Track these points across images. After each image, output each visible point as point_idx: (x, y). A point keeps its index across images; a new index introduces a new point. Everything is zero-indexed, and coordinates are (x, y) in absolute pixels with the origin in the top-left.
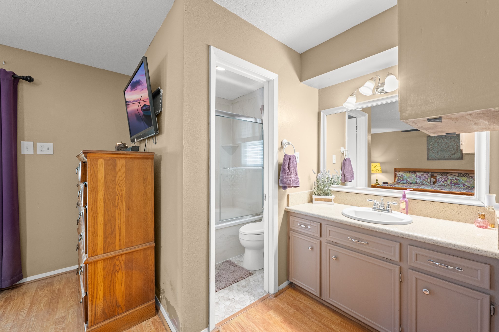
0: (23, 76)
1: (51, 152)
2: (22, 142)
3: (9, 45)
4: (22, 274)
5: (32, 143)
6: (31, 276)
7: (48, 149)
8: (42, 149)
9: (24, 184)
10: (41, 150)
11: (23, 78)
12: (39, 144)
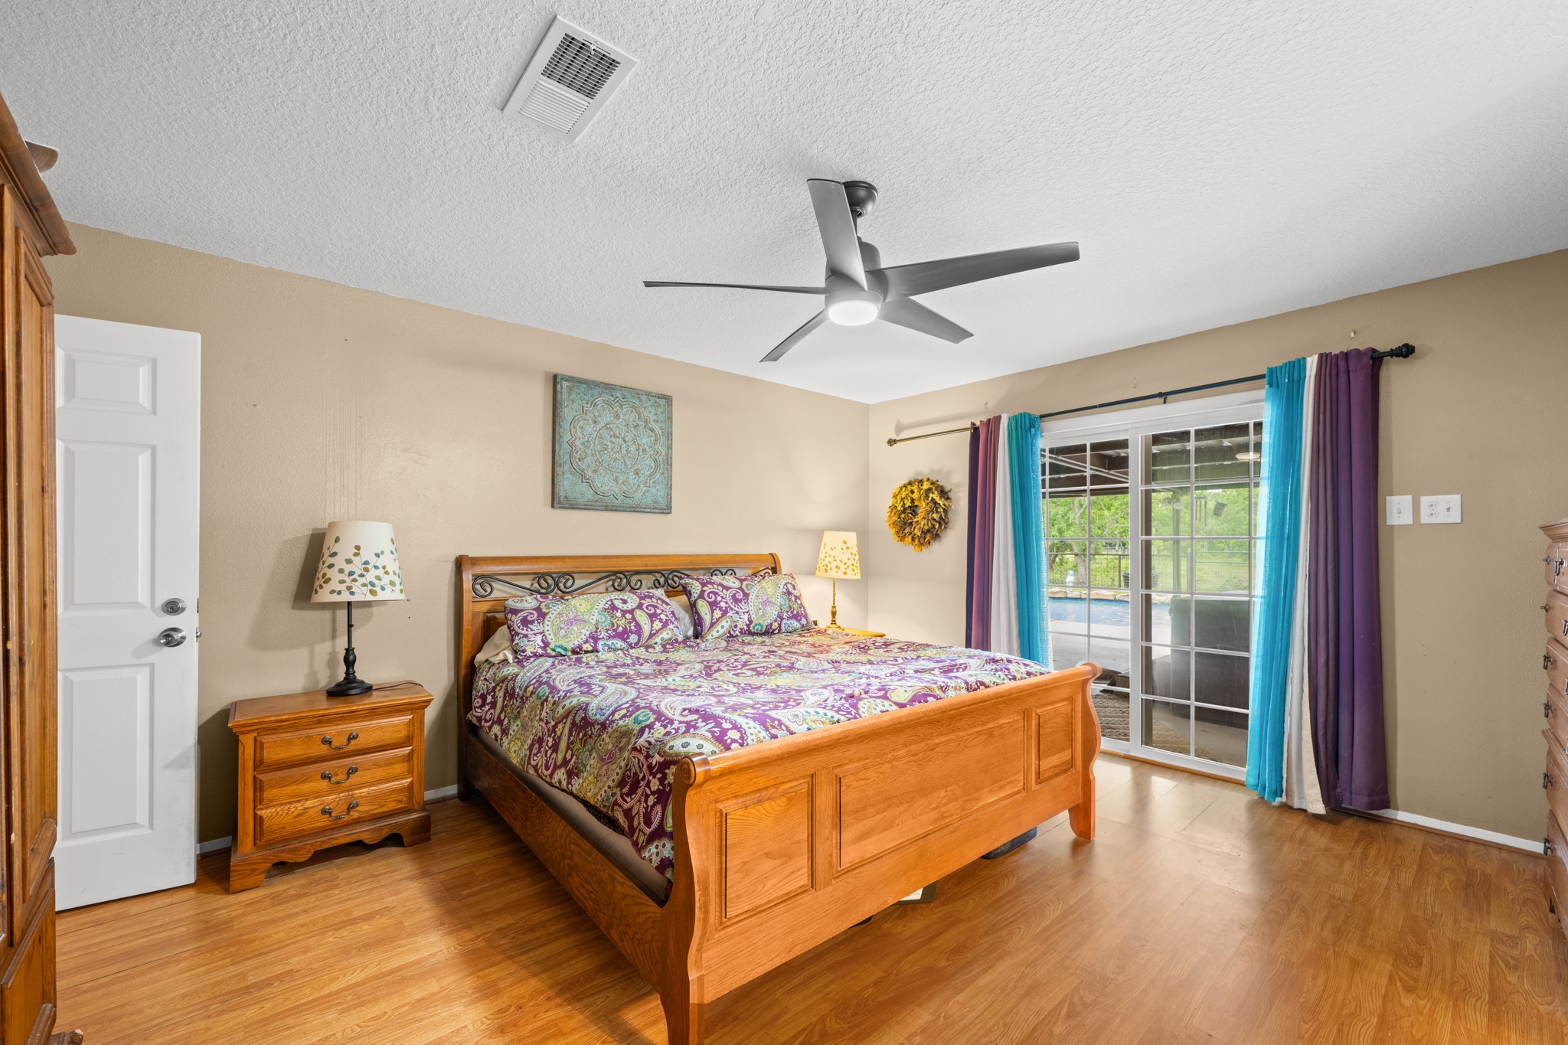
0: (1391, 349)
1: (1455, 517)
2: (1387, 498)
3: (1361, 294)
4: (1388, 797)
5: (1410, 497)
6: (1408, 811)
7: (1449, 509)
8: (1434, 512)
9: (1392, 593)
10: (1432, 515)
11: (1393, 353)
12: (1425, 500)
